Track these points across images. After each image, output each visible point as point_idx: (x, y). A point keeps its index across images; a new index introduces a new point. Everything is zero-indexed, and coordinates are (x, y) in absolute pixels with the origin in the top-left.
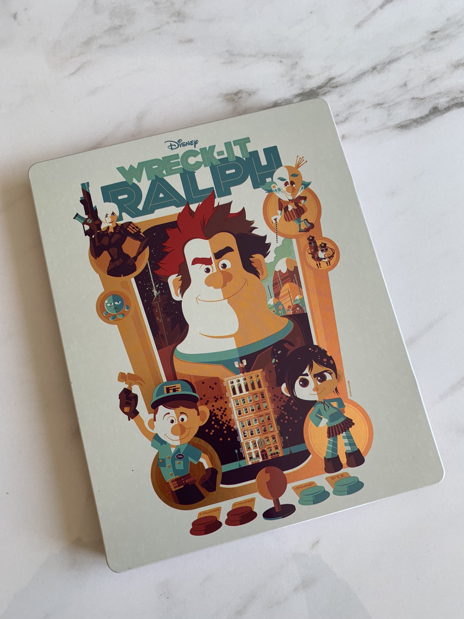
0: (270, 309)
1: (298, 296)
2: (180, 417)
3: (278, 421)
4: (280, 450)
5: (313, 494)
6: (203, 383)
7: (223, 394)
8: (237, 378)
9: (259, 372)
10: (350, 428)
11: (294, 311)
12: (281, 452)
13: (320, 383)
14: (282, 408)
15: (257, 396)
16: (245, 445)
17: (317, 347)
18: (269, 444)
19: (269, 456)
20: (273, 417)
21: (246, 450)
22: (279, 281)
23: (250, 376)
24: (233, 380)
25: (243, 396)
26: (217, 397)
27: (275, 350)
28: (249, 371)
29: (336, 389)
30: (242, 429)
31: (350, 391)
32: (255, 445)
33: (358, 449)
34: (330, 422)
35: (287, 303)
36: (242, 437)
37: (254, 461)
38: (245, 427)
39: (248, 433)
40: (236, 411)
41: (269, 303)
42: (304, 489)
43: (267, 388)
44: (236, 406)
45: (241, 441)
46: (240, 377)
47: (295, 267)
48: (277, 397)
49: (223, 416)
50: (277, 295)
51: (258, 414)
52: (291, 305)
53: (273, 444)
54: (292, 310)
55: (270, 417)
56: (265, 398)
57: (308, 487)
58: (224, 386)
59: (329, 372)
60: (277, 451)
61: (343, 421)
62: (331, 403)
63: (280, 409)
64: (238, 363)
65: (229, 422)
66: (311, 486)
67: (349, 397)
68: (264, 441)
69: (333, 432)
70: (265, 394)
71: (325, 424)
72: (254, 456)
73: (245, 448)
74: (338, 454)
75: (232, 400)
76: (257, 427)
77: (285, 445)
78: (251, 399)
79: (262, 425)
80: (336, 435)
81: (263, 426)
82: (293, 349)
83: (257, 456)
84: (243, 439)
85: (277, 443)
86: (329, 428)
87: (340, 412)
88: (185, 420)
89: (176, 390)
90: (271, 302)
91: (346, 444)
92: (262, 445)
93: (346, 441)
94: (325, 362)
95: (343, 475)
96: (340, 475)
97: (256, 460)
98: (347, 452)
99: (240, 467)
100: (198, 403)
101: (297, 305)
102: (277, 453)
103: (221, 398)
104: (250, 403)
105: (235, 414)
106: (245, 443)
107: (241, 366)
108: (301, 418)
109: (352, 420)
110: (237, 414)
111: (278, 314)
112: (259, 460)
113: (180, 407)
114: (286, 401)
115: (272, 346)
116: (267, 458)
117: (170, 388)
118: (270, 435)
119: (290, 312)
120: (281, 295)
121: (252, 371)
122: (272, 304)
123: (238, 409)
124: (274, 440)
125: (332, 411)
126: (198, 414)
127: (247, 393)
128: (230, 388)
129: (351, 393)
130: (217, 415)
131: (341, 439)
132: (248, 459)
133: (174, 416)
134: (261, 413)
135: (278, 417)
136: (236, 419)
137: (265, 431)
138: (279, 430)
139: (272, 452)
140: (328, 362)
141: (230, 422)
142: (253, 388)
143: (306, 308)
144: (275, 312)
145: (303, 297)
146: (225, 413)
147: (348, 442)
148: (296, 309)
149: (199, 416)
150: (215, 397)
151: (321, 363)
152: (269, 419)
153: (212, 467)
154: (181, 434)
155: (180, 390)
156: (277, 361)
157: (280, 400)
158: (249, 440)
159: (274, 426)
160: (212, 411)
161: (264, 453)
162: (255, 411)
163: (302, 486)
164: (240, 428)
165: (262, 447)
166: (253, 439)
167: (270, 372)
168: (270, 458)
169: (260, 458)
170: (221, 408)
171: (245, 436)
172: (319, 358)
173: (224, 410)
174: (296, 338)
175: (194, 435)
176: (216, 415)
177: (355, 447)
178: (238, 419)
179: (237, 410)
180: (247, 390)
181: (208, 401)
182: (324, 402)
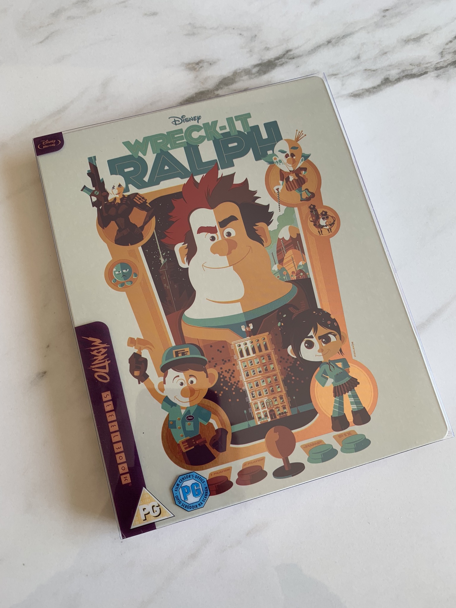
0: (274, 274)
1: (301, 262)
2: (189, 380)
3: (285, 381)
4: (288, 410)
5: (321, 452)
6: (211, 346)
7: (231, 357)
8: (244, 341)
9: (265, 335)
10: (355, 387)
11: (298, 276)
12: (289, 412)
13: (325, 345)
14: (289, 369)
15: (264, 359)
16: (253, 405)
17: (321, 310)
18: (277, 403)
19: (278, 415)
20: (280, 378)
21: (255, 410)
22: (282, 248)
23: (256, 339)
24: (240, 343)
25: (250, 358)
26: (225, 360)
27: (280, 313)
28: (256, 335)
29: (341, 350)
30: (250, 390)
31: (354, 352)
32: (263, 406)
33: (364, 407)
34: (336, 382)
35: (290, 268)
36: (251, 397)
37: (263, 421)
38: (253, 388)
39: (256, 394)
40: (244, 373)
41: (273, 269)
42: (312, 447)
43: (273, 350)
44: (244, 368)
45: (249, 401)
46: (247, 340)
47: (297, 234)
48: (284, 359)
49: (232, 377)
50: (281, 261)
51: (265, 375)
52: (295, 270)
53: (281, 404)
54: (296, 276)
55: (277, 378)
56: (272, 360)
57: (317, 445)
58: (232, 349)
59: (333, 334)
60: (285, 410)
61: (349, 381)
62: (336, 364)
63: (287, 370)
64: (245, 327)
65: (237, 384)
66: (319, 445)
67: (354, 358)
68: (272, 401)
69: (338, 392)
70: (272, 356)
71: (331, 384)
72: (263, 416)
73: (254, 408)
74: (345, 412)
75: (239, 362)
76: (264, 389)
77: (293, 405)
78: (258, 361)
79: (269, 386)
80: (342, 395)
81: (271, 387)
82: (297, 313)
83: (266, 416)
84: (251, 400)
85: (285, 403)
86: (335, 388)
87: (345, 372)
88: (195, 382)
89: (185, 353)
90: (275, 268)
91: (352, 403)
92: (270, 405)
93: (352, 400)
94: (329, 324)
95: (350, 432)
96: (347, 433)
97: (265, 420)
98: (353, 411)
99: (249, 427)
100: (207, 366)
101: (301, 271)
102: (285, 412)
103: (229, 360)
104: (257, 365)
105: (243, 376)
106: (254, 404)
107: (248, 330)
108: (307, 378)
109: (357, 380)
110: (245, 376)
111: (283, 280)
112: (267, 419)
113: (189, 370)
114: (293, 363)
115: (278, 310)
116: (275, 417)
117: (179, 352)
118: (277, 395)
119: (294, 278)
120: (285, 261)
121: (259, 334)
122: (276, 269)
123: (246, 371)
124: (282, 400)
125: (337, 371)
126: (207, 377)
127: (254, 355)
128: (238, 350)
129: (355, 353)
130: (226, 377)
131: (347, 398)
132: (257, 419)
133: (183, 379)
134: (268, 374)
135: (284, 378)
136: (244, 380)
137: (272, 391)
138: (286, 391)
139: (279, 412)
140: (332, 324)
141: (239, 383)
142: (260, 350)
143: (309, 273)
144: (280, 277)
145: (306, 263)
146: (233, 375)
147: (353, 401)
148: (299, 275)
149: (208, 378)
150: (223, 360)
151: (325, 325)
152: (276, 380)
153: (222, 427)
154: (191, 396)
155: (189, 353)
156: (282, 324)
157: (286, 362)
158: (257, 400)
159: (281, 387)
160: (220, 373)
161: (272, 413)
162: (262, 373)
163: (311, 444)
164: (248, 389)
165: (270, 406)
166: (261, 399)
167: (276, 335)
168: (278, 417)
169: (269, 418)
170: (229, 370)
171: (253, 397)
172: (323, 320)
173: (232, 372)
174: (301, 302)
175: (203, 397)
176: (224, 377)
177: (361, 406)
178: (246, 380)
179: (244, 371)
180: (254, 352)
181: (216, 364)
182: (330, 362)
